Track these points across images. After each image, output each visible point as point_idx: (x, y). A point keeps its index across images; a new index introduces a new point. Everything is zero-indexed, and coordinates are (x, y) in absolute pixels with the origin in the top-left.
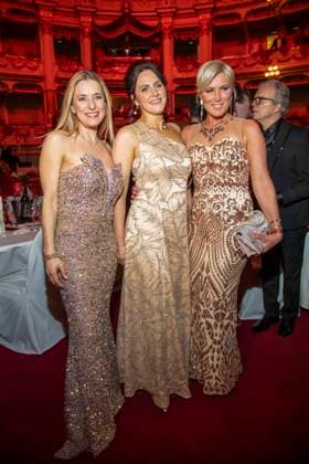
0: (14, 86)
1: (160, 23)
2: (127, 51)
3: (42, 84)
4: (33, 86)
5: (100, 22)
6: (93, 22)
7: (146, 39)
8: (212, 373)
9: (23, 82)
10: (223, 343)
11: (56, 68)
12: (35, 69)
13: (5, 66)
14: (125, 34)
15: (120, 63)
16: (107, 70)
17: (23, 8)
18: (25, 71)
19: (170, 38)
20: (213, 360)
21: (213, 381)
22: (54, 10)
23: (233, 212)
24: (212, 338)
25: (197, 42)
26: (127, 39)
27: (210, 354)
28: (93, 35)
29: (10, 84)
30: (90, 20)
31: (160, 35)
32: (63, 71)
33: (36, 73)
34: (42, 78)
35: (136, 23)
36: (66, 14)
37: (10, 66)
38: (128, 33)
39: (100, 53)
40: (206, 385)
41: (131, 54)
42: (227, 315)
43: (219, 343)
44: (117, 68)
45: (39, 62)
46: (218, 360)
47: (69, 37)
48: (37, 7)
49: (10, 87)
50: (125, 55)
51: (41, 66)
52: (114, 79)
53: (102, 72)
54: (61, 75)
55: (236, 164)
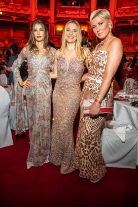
0: (16, 19)
2: (73, 3)
3: (29, 18)
4: (25, 19)
8: (83, 168)
9: (20, 17)
10: (90, 155)
11: (37, 11)
12: (27, 11)
13: (13, 9)
15: (68, 9)
16: (62, 13)
18: (22, 12)
20: (84, 162)
21: (84, 172)
24: (84, 152)
27: (83, 159)
29: (14, 18)
32: (40, 12)
33: (27, 13)
34: (30, 16)
37: (15, 9)
39: (59, 4)
40: (81, 173)
41: (75, 5)
42: (93, 143)
43: (87, 155)
44: (67, 12)
45: (29, 7)
46: (87, 163)
49: (14, 19)
50: (72, 5)
51: (30, 9)
52: (64, 17)
53: (59, 13)
54: (39, 14)
55: (102, 65)
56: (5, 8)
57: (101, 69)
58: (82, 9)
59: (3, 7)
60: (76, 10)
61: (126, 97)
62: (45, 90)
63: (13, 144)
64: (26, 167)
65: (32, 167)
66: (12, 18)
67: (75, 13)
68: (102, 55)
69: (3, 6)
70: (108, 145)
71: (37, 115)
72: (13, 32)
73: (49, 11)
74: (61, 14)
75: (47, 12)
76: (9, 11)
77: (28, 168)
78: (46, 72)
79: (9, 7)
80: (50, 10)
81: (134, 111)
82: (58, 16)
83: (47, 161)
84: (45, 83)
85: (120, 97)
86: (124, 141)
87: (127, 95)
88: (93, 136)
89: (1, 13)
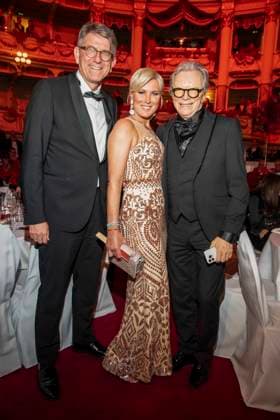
1: (220, 10)
2: (181, 41)
5: (154, 10)
6: (147, 10)
7: (203, 28)
13: (53, 53)
14: (180, 21)
15: (171, 54)
16: (157, 61)
18: (72, 59)
19: (230, 26)
25: (261, 31)
26: (182, 28)
28: (146, 23)
29: (56, 72)
30: (144, 7)
31: (218, 22)
35: (193, 10)
37: (57, 53)
38: (184, 21)
39: (152, 42)
41: (186, 44)
44: (168, 59)
49: (56, 76)
50: (178, 45)
52: (164, 70)
53: (151, 62)
56: (37, 52)
58: (200, 53)
59: (34, 50)
60: (187, 55)
66: (50, 73)
69: (33, 47)
73: (130, 58)
74: (156, 64)
75: (124, 61)
76: (46, 57)
79: (45, 49)
80: (132, 55)
89: (29, 62)
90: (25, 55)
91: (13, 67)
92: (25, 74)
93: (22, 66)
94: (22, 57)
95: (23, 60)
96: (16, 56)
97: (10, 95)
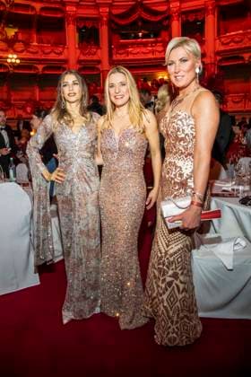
0: (44, 69)
1: (169, 8)
2: (140, 34)
3: (66, 66)
4: (58, 68)
5: (115, 12)
6: (110, 12)
7: (157, 23)
9: (51, 65)
10: (165, 297)
11: (78, 51)
12: (61, 53)
13: (37, 53)
14: (138, 19)
15: (132, 45)
16: (122, 51)
17: (53, 6)
18: (53, 56)
19: (178, 20)
22: (77, 5)
23: (178, 180)
25: (203, 22)
26: (140, 24)
28: (110, 22)
29: (40, 67)
30: (108, 10)
31: (169, 18)
32: (84, 54)
33: (62, 57)
34: (66, 61)
35: (148, 9)
36: (88, 7)
37: (40, 53)
38: (141, 19)
39: (116, 37)
41: (144, 37)
42: (171, 272)
44: (130, 49)
45: (64, 48)
47: (89, 25)
48: (64, 4)
49: (40, 70)
50: (139, 38)
51: (65, 50)
52: (127, 58)
53: (117, 53)
54: (82, 58)
55: (183, 136)
56: (24, 53)
57: (182, 143)
58: (156, 42)
59: (22, 52)
60: (145, 45)
61: (233, 190)
62: (89, 185)
63: (39, 283)
64: (62, 320)
65: (72, 321)
66: (37, 68)
67: (144, 50)
68: (181, 120)
69: (21, 49)
70: (204, 277)
71: (76, 228)
72: (40, 92)
73: (99, 51)
74: (120, 54)
75: (95, 53)
76: (32, 56)
77: (65, 321)
78: (89, 155)
79: (31, 50)
80: (101, 49)
81: (245, 213)
82: (114, 58)
83: (98, 310)
84: (88, 173)
85: (224, 191)
86: (231, 268)
87: (236, 187)
88: (171, 259)
89: (18, 61)
90: (15, 56)
91: (6, 67)
92: (16, 71)
93: (13, 65)
94: (13, 58)
95: (13, 61)
96: (8, 58)
97: (5, 89)
